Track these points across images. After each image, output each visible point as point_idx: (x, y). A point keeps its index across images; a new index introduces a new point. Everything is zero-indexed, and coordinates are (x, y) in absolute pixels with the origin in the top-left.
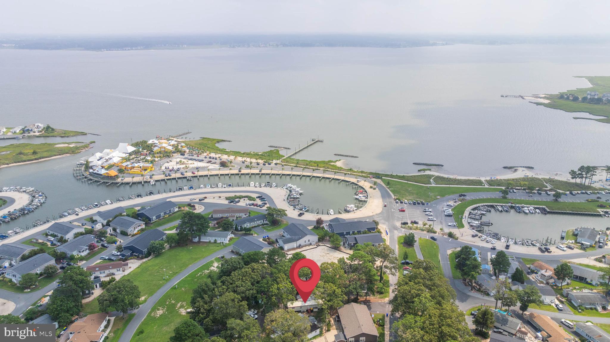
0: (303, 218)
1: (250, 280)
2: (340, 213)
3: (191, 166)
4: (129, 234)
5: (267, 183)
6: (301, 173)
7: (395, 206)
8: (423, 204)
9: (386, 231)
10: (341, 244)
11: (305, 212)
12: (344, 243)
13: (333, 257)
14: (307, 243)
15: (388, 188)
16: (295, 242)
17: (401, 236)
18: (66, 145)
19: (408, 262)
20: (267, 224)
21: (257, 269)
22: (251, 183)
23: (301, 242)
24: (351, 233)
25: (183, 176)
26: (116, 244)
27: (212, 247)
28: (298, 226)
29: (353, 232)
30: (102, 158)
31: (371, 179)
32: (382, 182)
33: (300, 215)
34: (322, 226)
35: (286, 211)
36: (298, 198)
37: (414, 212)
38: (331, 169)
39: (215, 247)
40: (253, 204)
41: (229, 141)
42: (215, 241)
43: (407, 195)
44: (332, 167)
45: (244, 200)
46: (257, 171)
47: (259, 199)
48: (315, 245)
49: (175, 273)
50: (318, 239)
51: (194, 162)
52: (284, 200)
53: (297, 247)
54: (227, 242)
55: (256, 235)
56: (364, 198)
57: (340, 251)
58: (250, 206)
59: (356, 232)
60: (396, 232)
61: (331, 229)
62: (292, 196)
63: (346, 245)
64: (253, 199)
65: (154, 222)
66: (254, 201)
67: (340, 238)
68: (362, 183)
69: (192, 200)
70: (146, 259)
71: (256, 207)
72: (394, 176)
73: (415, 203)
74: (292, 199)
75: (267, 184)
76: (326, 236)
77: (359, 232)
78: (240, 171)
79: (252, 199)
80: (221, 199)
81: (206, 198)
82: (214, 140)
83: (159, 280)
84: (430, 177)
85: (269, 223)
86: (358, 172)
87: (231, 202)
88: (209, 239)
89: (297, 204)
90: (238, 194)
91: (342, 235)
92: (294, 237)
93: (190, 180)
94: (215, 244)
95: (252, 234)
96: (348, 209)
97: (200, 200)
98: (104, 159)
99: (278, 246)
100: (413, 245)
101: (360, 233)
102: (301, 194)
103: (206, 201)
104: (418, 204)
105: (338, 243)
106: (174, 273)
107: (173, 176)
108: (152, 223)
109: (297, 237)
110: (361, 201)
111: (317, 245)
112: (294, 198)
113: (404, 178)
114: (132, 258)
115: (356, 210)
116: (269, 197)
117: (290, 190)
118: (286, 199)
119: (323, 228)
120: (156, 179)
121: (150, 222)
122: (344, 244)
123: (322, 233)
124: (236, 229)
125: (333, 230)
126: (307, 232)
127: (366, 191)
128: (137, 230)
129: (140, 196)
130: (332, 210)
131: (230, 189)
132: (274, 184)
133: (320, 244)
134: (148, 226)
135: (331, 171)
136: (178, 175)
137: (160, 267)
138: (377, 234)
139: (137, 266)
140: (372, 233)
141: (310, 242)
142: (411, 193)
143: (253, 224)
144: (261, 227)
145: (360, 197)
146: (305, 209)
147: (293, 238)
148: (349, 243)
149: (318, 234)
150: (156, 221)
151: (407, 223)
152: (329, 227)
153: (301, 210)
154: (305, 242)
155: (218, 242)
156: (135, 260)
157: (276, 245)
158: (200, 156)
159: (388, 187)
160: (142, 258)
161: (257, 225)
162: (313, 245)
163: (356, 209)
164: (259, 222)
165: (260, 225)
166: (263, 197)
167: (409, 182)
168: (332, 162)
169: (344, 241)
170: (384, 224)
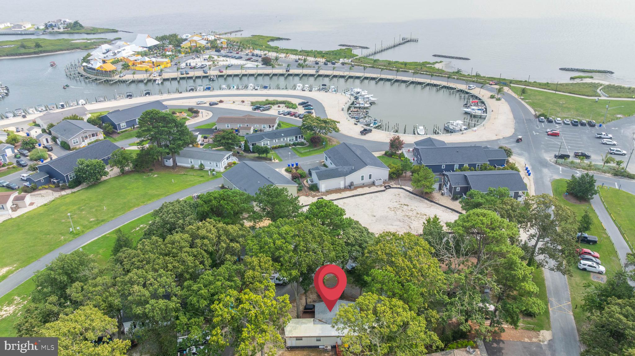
0: (368, 137)
1: (174, 267)
2: (435, 133)
3: (221, 63)
4: (71, 148)
5: (323, 85)
6: (379, 75)
7: (538, 127)
8: (592, 125)
9: (527, 169)
10: (433, 187)
11: (375, 128)
12: (440, 185)
13: (415, 213)
14: (367, 180)
15: (522, 99)
16: (342, 178)
17: (557, 180)
18: (86, 41)
19: (586, 238)
20: (302, 144)
21: (203, 238)
22: (298, 85)
23: (355, 177)
24: (456, 167)
25: (205, 75)
26: (42, 162)
27: (192, 178)
28: (354, 149)
29: (461, 166)
30: (109, 51)
31: (492, 86)
32: (510, 90)
33: (365, 132)
34: (400, 152)
35: (339, 122)
36: (367, 108)
37: (578, 138)
38: (427, 71)
39: (196, 178)
40: (289, 113)
41: (288, 39)
42: (202, 168)
43: (559, 110)
44: (427, 69)
45: (279, 107)
46: (312, 72)
47: (302, 106)
48: (381, 186)
49: (99, 222)
50: (390, 175)
51: (228, 59)
52: (343, 110)
53: (345, 188)
54: (222, 170)
55: (277, 161)
56: (480, 112)
57: (432, 201)
58: (284, 115)
59: (466, 166)
60: (545, 171)
61: (417, 157)
62: (358, 105)
63: (445, 190)
64: (293, 106)
65: (122, 132)
66: (294, 108)
67: (434, 176)
68: (477, 91)
69: (200, 104)
70: (69, 191)
71: (293, 118)
72: (530, 83)
73: (576, 124)
74: (356, 110)
75: (322, 87)
76: (406, 170)
77: (473, 167)
78: (287, 71)
79: (290, 105)
80: (244, 104)
81: (221, 102)
82: (267, 37)
83: (60, 234)
84: (595, 86)
85: (305, 142)
86: (470, 76)
87: (255, 109)
88: (191, 162)
89: (363, 116)
90: (271, 99)
91: (436, 169)
92: (340, 168)
93: (213, 80)
94: (199, 172)
95: (270, 160)
96: (451, 127)
97: (210, 104)
98: (111, 52)
99: (309, 182)
100: (589, 199)
101: (475, 168)
102: (372, 103)
103: (220, 106)
104: (583, 124)
105: (428, 184)
106: (98, 220)
107: (191, 74)
108: (118, 133)
109: (346, 169)
110: (475, 116)
111: (385, 187)
112: (360, 108)
113: (549, 86)
114: (47, 187)
115: (465, 129)
116: (321, 104)
117: (355, 97)
118: (346, 109)
119: (402, 155)
120: (166, 77)
121: (116, 131)
122: (440, 189)
123: (398, 164)
124: (247, 150)
125: (421, 160)
126: (367, 160)
127: (483, 103)
128: (87, 141)
129: (131, 96)
130: (421, 128)
131: (265, 92)
132: (333, 87)
133: (392, 184)
134: (111, 137)
135: (426, 74)
136: (200, 73)
137: (79, 209)
138: (510, 171)
139: (46, 202)
140: (499, 169)
141: (372, 180)
142: (565, 107)
143: (276, 142)
144: (290, 147)
145: (473, 109)
146: (375, 123)
147: (340, 170)
148: (450, 185)
149: (389, 166)
150: (126, 131)
151: (568, 156)
152: (414, 155)
153: (368, 125)
154: (362, 179)
155: (207, 168)
156: (50, 191)
157: (307, 182)
158: (240, 53)
159: (522, 97)
160: (63, 189)
161: (284, 144)
162: (377, 186)
163: (465, 127)
164: (288, 140)
165: (290, 145)
166: (309, 103)
167: (557, 92)
168: (429, 63)
169: (440, 181)
170: (520, 155)
